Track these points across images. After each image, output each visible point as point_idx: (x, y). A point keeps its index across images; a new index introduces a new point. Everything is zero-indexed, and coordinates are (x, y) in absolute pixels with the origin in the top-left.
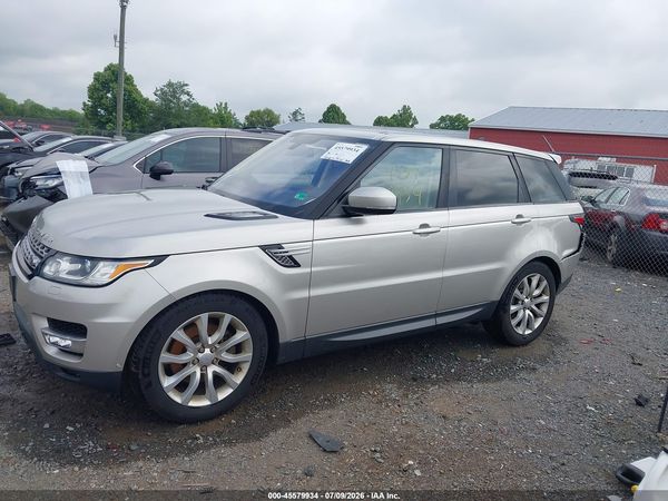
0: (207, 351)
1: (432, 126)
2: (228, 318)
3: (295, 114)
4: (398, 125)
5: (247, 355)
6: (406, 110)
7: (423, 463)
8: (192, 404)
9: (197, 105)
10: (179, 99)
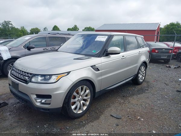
0: (80, 97)
1: (83, 30)
2: (85, 87)
3: (45, 29)
4: (74, 31)
5: (89, 96)
6: (76, 26)
7: (142, 117)
8: (78, 112)
9: (14, 28)
10: (9, 26)
